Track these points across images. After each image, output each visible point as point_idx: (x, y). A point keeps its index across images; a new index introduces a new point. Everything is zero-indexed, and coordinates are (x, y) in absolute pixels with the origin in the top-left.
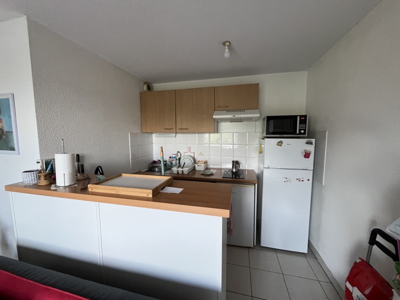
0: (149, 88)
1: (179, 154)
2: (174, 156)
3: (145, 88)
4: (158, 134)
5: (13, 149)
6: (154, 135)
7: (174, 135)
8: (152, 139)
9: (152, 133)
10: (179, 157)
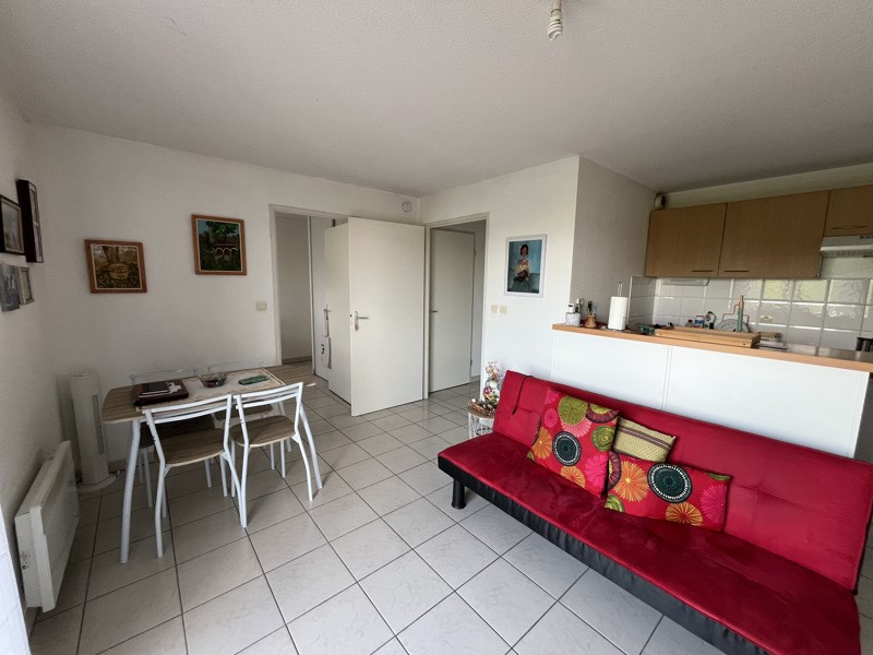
0: (664, 202)
1: (712, 317)
2: (699, 319)
3: (658, 202)
4: (669, 280)
5: (538, 292)
6: (659, 282)
7: (705, 281)
8: (654, 288)
9: (656, 278)
10: (711, 321)
